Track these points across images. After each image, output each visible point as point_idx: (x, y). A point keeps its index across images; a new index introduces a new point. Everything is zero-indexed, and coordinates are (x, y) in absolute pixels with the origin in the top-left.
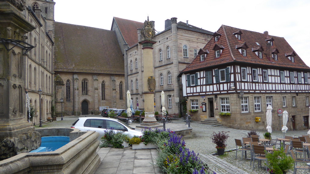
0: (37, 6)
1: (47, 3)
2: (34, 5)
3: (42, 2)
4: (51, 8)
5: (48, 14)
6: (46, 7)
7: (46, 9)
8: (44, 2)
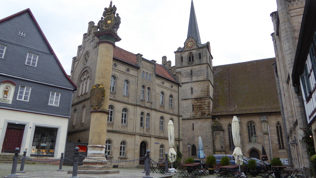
0: (192, 55)
1: (200, 49)
2: (190, 55)
3: (196, 50)
4: (203, 53)
5: (202, 59)
6: (200, 53)
7: (200, 54)
8: (197, 50)
